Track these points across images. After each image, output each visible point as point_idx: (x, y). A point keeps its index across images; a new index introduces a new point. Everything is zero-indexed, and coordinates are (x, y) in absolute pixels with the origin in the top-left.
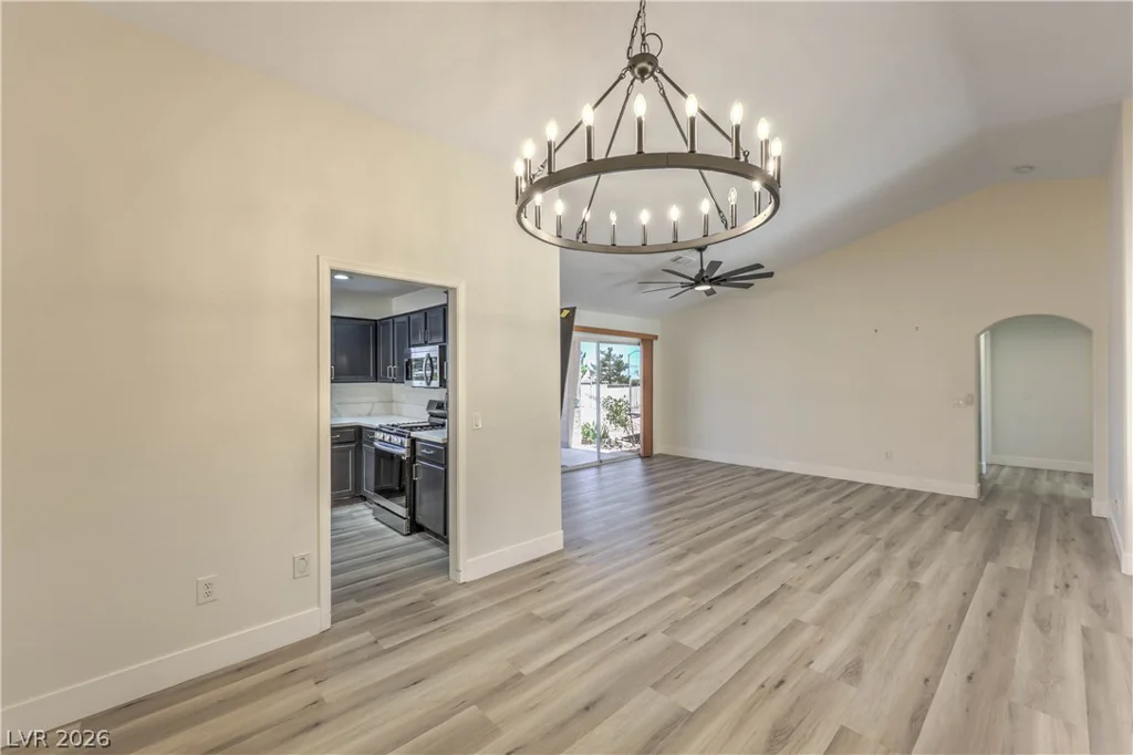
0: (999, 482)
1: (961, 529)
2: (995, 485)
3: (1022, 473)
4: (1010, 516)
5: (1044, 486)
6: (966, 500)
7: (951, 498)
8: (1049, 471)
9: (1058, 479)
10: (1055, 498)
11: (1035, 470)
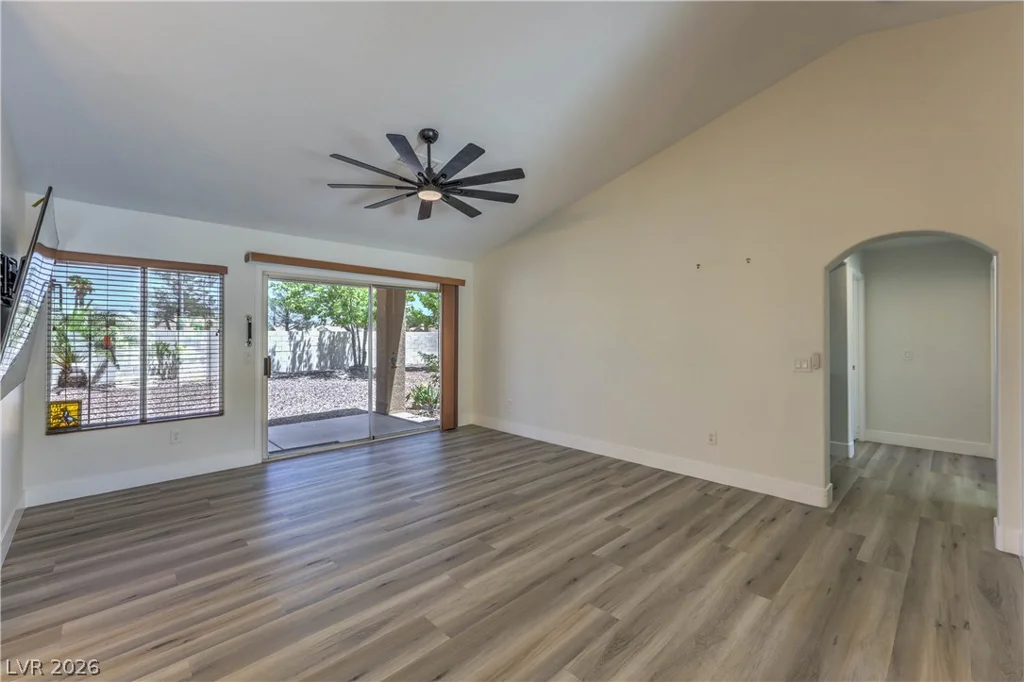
0: (866, 473)
1: (770, 593)
2: (861, 479)
3: (900, 456)
4: (865, 553)
5: (927, 480)
6: (809, 511)
7: (788, 505)
8: (936, 452)
9: (946, 468)
10: (940, 506)
11: (919, 451)
